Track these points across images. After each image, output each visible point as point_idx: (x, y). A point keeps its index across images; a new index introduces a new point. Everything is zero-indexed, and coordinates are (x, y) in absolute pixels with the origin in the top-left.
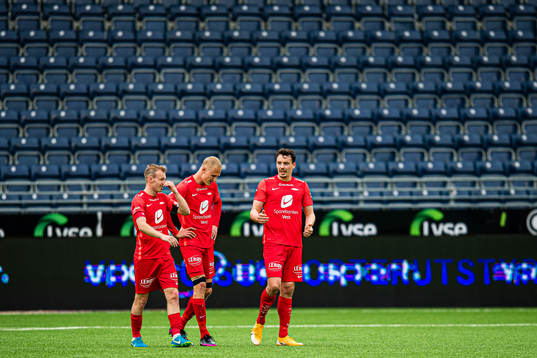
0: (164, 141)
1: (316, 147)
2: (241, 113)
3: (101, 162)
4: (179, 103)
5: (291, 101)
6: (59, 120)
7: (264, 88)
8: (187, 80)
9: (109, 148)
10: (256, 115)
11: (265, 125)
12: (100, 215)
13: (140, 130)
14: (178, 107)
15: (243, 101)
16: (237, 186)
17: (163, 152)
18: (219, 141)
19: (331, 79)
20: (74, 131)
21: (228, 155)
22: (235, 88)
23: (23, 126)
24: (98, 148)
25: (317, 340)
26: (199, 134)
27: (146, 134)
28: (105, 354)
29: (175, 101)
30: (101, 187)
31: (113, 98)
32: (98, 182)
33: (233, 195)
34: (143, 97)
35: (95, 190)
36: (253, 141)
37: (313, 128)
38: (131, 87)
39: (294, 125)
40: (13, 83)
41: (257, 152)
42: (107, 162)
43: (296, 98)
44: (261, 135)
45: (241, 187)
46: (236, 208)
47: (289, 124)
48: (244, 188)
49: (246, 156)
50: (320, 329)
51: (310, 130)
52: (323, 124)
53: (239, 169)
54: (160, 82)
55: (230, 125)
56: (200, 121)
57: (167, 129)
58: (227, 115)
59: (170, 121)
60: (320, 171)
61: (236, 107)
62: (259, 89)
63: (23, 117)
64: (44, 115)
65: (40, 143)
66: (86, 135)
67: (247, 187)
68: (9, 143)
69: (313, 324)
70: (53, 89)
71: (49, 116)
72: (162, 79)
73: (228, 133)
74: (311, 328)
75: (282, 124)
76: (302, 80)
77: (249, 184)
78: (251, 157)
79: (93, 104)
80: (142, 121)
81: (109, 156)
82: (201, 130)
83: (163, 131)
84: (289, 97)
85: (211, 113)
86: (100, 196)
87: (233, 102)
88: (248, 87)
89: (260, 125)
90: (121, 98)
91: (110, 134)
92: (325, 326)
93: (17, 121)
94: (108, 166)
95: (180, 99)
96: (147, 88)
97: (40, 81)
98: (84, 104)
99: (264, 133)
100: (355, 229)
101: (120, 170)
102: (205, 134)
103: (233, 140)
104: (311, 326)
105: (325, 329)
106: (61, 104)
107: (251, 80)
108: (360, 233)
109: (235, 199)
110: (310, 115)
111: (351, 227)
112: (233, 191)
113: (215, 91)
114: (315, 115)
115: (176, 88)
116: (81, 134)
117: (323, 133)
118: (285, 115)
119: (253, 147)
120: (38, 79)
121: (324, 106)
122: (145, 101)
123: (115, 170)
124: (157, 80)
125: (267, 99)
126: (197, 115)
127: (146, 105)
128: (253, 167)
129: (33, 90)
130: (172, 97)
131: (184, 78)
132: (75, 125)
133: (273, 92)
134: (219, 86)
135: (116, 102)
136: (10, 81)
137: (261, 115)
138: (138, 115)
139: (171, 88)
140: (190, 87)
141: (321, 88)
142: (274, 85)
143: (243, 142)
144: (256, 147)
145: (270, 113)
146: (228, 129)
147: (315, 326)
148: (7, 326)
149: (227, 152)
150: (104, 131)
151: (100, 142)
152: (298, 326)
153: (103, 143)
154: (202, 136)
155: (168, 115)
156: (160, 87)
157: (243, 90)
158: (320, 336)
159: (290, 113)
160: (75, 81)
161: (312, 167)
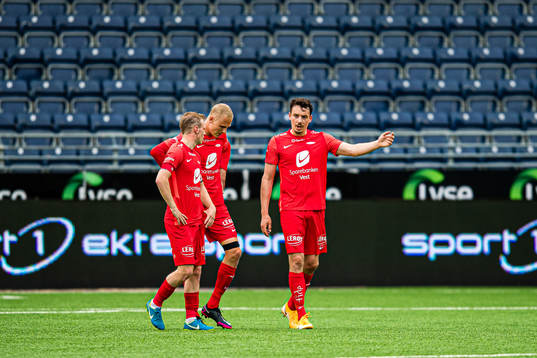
0: (324, 86)
1: (507, 93)
2: (416, 52)
3: (248, 109)
4: (342, 40)
5: (477, 38)
6: (197, 60)
7: (444, 22)
8: (351, 11)
9: (257, 93)
10: (434, 53)
11: (445, 66)
12: (246, 174)
13: (295, 71)
14: (341, 44)
15: (420, 37)
16: (411, 139)
17: (322, 99)
18: (389, 86)
19: (525, 11)
20: (216, 73)
21: (401, 102)
22: (409, 22)
23: (155, 66)
24: (244, 94)
25: (507, 325)
26: (366, 77)
27: (302, 77)
28: (251, 340)
29: (337, 37)
30: (248, 140)
31: (263, 33)
32: (244, 134)
33: (406, 151)
34: (299, 33)
35: (240, 143)
36: (430, 86)
37: (504, 71)
38: (285, 20)
39: (480, 66)
40: (143, 15)
41: (435, 98)
42: (256, 110)
43: (483, 34)
44: (440, 79)
45: (416, 141)
46: (409, 166)
47: (474, 66)
48: (419, 142)
49: (423, 104)
50: (511, 313)
51: (499, 73)
52: (515, 66)
53: (414, 119)
54: (319, 14)
55: (403, 65)
56: (366, 62)
57: (327, 71)
58: (399, 54)
59: (331, 61)
60: (511, 121)
61: (410, 45)
62: (438, 22)
63: (155, 56)
64: (180, 54)
65: (175, 86)
66: (231, 77)
67: (423, 141)
68: (138, 87)
69: (502, 306)
70: (191, 22)
71: (186, 54)
72: (322, 11)
73: (401, 76)
74: (500, 311)
75: (465, 65)
76: (490, 13)
77: (426, 137)
78: (429, 105)
79: (239, 40)
80: (297, 61)
81: (259, 102)
82: (368, 73)
83: (322, 73)
84: (473, 33)
85: (380, 52)
86: (248, 151)
87: (407, 38)
88: (425, 20)
89: (439, 66)
90: (272, 33)
91: (259, 77)
92: (516, 308)
93: (148, 61)
94: (256, 115)
95: (343, 34)
96: (303, 21)
97: (175, 13)
98: (228, 40)
99: (444, 76)
100: (447, 193)
101: (271, 120)
102: (372, 76)
103: (406, 84)
104: (499, 308)
105: (516, 312)
106: (200, 40)
107: (428, 12)
108: (452, 197)
109: (409, 156)
110: (499, 54)
111: (441, 190)
112: (407, 146)
113: (385, 25)
114: (505, 54)
115: (338, 21)
116: (224, 77)
117: (514, 76)
118: (470, 54)
119: (429, 94)
120: (172, 10)
121: (516, 45)
122: (301, 37)
123: (265, 119)
124: (316, 12)
125: (448, 34)
126: (363, 54)
127: (302, 42)
128: (431, 117)
129: (167, 24)
130: (334, 33)
131: (348, 9)
132: (218, 66)
133: (454, 27)
134: (390, 20)
135: (266, 38)
136: (140, 12)
137: (441, 55)
138: (293, 54)
139: (332, 22)
140: (355, 20)
141: (513, 21)
142: (455, 17)
143: (419, 86)
144: (434, 93)
145: (451, 52)
146: (401, 70)
147: (504, 308)
148: (134, 307)
149: (399, 99)
150: (251, 73)
151: (247, 86)
152: (483, 308)
153: (251, 88)
154: (369, 79)
155: (328, 54)
156: (320, 20)
157: (419, 24)
158: (511, 321)
159: (475, 53)
160: (218, 12)
161: (502, 117)
